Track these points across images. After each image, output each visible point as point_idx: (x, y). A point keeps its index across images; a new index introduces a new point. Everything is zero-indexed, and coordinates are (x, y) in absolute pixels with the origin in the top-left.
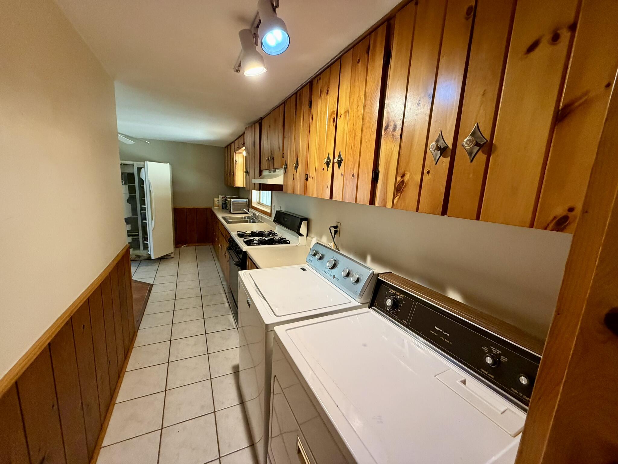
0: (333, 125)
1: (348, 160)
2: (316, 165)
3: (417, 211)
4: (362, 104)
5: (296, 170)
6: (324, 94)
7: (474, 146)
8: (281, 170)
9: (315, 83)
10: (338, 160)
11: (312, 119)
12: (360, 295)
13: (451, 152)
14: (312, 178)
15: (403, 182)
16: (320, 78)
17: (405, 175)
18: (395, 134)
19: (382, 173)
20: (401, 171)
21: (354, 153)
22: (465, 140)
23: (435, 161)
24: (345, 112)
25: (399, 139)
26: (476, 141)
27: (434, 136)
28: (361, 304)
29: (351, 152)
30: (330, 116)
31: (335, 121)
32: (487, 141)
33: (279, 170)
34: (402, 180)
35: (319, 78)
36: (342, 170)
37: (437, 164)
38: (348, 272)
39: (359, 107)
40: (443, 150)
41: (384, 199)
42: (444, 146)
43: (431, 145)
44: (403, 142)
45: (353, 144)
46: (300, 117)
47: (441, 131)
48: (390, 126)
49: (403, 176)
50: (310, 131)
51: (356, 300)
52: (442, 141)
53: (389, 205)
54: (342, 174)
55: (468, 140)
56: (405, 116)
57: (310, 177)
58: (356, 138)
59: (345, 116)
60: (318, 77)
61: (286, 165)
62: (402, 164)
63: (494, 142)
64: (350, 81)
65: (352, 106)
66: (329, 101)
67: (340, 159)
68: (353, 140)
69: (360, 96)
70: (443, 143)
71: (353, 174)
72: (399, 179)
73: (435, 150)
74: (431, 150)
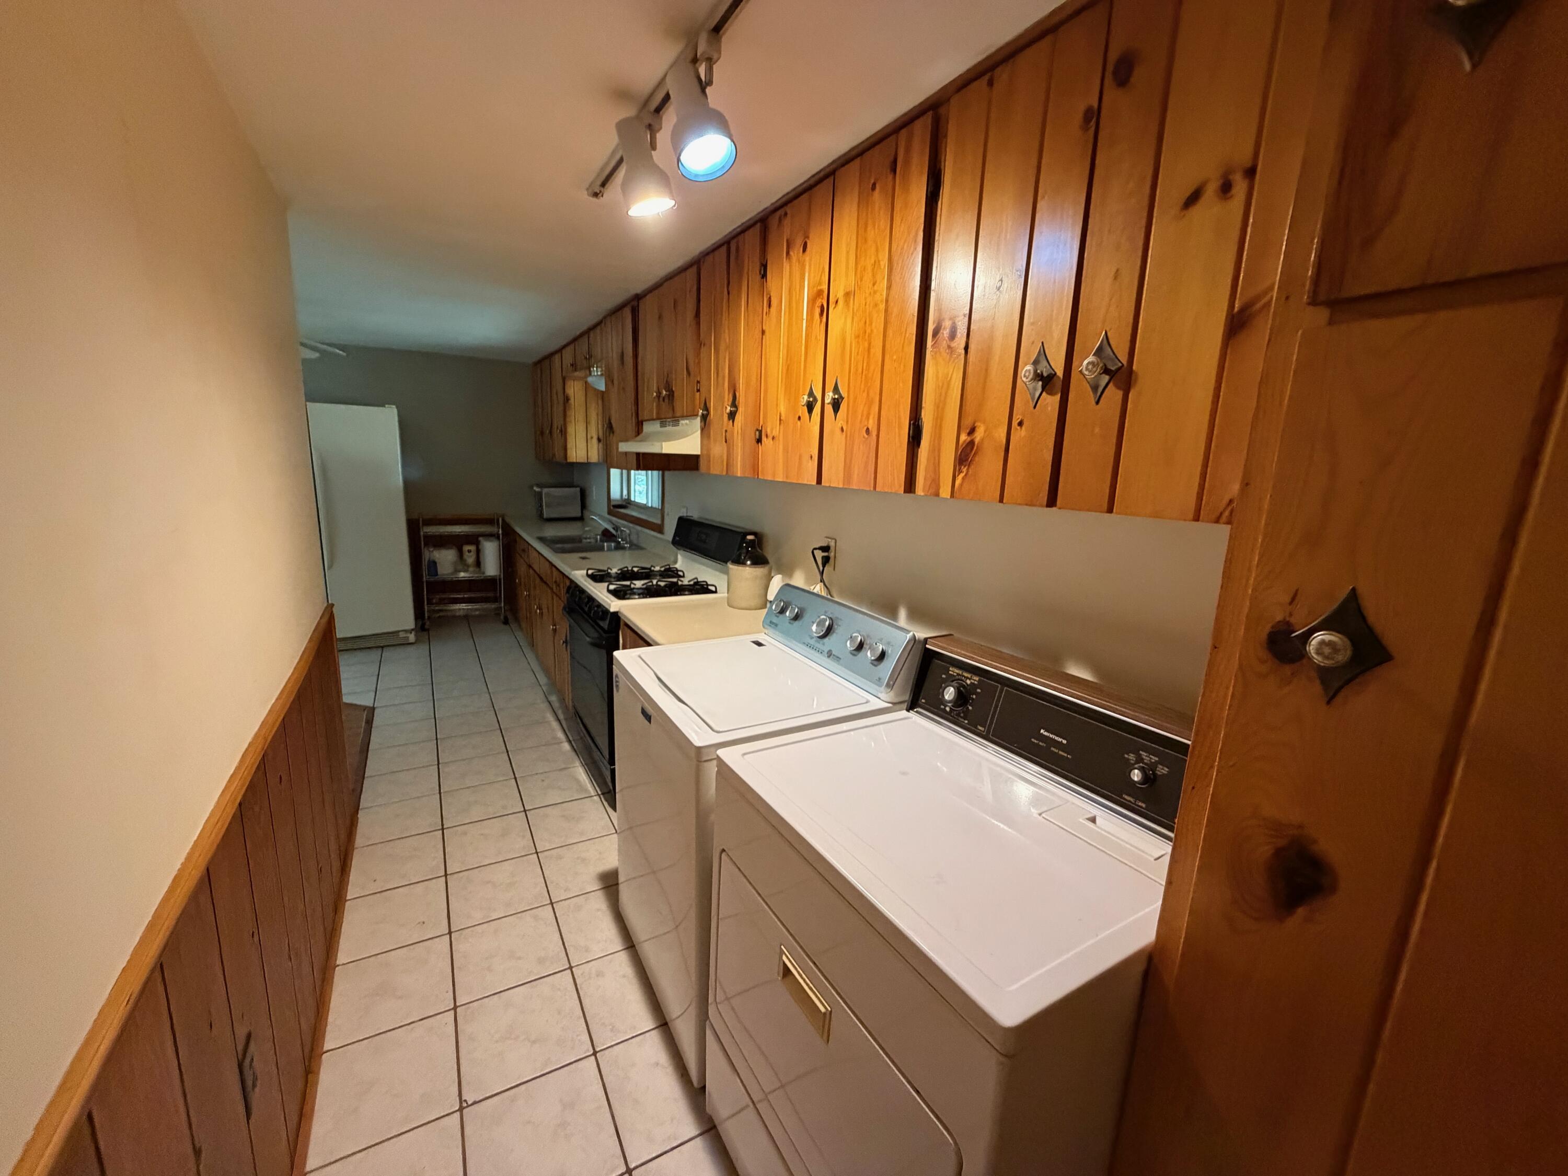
0: (821, 321)
1: (855, 398)
2: (782, 409)
3: (1001, 501)
4: (884, 278)
5: (731, 421)
6: (796, 252)
7: (1101, 374)
8: (694, 421)
9: (774, 221)
10: (834, 399)
11: (770, 306)
12: (888, 685)
13: (1061, 383)
14: (773, 438)
15: (971, 443)
16: (786, 214)
17: (976, 429)
18: (953, 344)
19: (930, 425)
20: (968, 422)
21: (869, 384)
22: (1085, 362)
23: (1033, 401)
24: (847, 294)
25: (963, 356)
26: (1105, 365)
27: (1029, 351)
28: (890, 705)
29: (861, 381)
30: (812, 302)
31: (824, 311)
32: (1123, 365)
33: (687, 421)
34: (969, 439)
35: (783, 213)
36: (844, 421)
37: (1037, 407)
38: (861, 640)
39: (875, 286)
40: (1046, 381)
41: (933, 480)
42: (1049, 373)
43: (1025, 369)
44: (970, 363)
45: (865, 365)
46: (739, 297)
47: (1043, 343)
48: (943, 327)
49: (972, 431)
50: (763, 332)
51: (879, 698)
52: (1045, 363)
53: (945, 492)
54: (842, 430)
55: (1089, 363)
56: (973, 310)
57: (767, 436)
58: (872, 351)
59: (847, 302)
60: (781, 212)
61: (706, 408)
62: (970, 407)
63: (1134, 368)
64: (855, 228)
65: (861, 281)
66: (810, 266)
67: (836, 396)
68: (866, 357)
69: (879, 261)
70: (1046, 367)
71: (868, 429)
72: (964, 437)
73: (1032, 380)
74: (1024, 379)
